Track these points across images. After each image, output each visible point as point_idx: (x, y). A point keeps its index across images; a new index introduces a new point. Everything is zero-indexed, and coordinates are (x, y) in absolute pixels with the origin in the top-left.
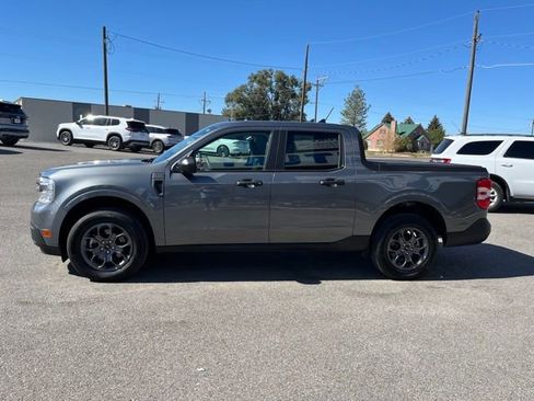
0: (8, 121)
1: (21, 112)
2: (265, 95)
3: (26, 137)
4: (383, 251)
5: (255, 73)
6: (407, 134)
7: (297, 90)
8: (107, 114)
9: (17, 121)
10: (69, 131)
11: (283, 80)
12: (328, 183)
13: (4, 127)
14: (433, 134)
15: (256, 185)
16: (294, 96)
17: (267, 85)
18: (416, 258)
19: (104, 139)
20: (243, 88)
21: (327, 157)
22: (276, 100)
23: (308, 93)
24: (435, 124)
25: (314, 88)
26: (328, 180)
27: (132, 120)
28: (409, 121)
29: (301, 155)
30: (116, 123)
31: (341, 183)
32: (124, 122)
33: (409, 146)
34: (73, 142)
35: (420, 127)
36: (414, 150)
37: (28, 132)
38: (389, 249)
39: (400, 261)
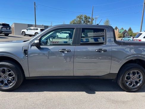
0: (6, 29)
1: (9, 26)
2: (81, 22)
3: (11, 33)
4: (123, 80)
5: (78, 16)
6: (122, 33)
7: (90, 20)
8: (36, 27)
9: (8, 29)
10: (24, 32)
11: (86, 18)
12: (100, 51)
13: (4, 31)
14: (129, 32)
15: (68, 51)
16: (89, 22)
17: (81, 19)
18: (137, 83)
19: (34, 34)
20: (75, 20)
21: (98, 39)
22: (84, 23)
23: (93, 21)
24: (130, 30)
25: (95, 19)
26: (99, 49)
27: (42, 28)
28: (122, 29)
29: (90, 39)
30: (37, 29)
31: (105, 51)
32: (39, 29)
33: (122, 36)
34: (25, 35)
35: (126, 30)
36: (124, 37)
37: (11, 32)
38: (125, 79)
39: (130, 84)
